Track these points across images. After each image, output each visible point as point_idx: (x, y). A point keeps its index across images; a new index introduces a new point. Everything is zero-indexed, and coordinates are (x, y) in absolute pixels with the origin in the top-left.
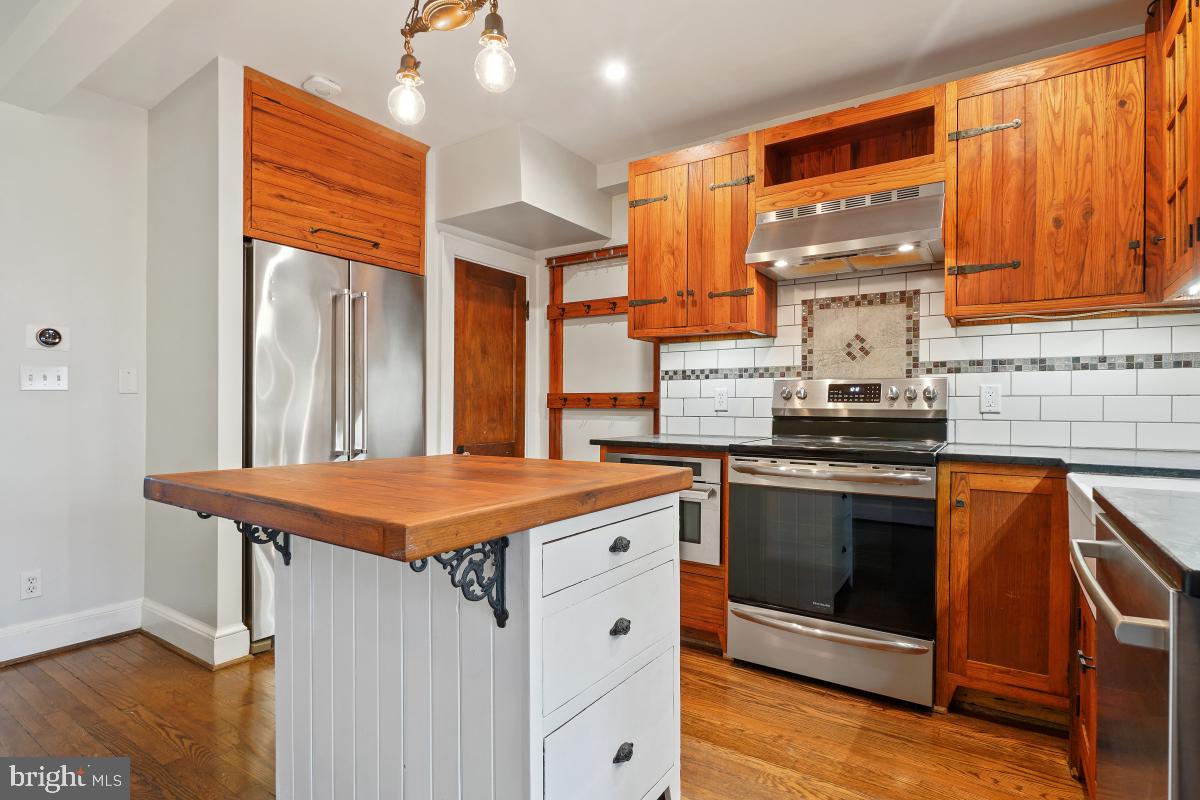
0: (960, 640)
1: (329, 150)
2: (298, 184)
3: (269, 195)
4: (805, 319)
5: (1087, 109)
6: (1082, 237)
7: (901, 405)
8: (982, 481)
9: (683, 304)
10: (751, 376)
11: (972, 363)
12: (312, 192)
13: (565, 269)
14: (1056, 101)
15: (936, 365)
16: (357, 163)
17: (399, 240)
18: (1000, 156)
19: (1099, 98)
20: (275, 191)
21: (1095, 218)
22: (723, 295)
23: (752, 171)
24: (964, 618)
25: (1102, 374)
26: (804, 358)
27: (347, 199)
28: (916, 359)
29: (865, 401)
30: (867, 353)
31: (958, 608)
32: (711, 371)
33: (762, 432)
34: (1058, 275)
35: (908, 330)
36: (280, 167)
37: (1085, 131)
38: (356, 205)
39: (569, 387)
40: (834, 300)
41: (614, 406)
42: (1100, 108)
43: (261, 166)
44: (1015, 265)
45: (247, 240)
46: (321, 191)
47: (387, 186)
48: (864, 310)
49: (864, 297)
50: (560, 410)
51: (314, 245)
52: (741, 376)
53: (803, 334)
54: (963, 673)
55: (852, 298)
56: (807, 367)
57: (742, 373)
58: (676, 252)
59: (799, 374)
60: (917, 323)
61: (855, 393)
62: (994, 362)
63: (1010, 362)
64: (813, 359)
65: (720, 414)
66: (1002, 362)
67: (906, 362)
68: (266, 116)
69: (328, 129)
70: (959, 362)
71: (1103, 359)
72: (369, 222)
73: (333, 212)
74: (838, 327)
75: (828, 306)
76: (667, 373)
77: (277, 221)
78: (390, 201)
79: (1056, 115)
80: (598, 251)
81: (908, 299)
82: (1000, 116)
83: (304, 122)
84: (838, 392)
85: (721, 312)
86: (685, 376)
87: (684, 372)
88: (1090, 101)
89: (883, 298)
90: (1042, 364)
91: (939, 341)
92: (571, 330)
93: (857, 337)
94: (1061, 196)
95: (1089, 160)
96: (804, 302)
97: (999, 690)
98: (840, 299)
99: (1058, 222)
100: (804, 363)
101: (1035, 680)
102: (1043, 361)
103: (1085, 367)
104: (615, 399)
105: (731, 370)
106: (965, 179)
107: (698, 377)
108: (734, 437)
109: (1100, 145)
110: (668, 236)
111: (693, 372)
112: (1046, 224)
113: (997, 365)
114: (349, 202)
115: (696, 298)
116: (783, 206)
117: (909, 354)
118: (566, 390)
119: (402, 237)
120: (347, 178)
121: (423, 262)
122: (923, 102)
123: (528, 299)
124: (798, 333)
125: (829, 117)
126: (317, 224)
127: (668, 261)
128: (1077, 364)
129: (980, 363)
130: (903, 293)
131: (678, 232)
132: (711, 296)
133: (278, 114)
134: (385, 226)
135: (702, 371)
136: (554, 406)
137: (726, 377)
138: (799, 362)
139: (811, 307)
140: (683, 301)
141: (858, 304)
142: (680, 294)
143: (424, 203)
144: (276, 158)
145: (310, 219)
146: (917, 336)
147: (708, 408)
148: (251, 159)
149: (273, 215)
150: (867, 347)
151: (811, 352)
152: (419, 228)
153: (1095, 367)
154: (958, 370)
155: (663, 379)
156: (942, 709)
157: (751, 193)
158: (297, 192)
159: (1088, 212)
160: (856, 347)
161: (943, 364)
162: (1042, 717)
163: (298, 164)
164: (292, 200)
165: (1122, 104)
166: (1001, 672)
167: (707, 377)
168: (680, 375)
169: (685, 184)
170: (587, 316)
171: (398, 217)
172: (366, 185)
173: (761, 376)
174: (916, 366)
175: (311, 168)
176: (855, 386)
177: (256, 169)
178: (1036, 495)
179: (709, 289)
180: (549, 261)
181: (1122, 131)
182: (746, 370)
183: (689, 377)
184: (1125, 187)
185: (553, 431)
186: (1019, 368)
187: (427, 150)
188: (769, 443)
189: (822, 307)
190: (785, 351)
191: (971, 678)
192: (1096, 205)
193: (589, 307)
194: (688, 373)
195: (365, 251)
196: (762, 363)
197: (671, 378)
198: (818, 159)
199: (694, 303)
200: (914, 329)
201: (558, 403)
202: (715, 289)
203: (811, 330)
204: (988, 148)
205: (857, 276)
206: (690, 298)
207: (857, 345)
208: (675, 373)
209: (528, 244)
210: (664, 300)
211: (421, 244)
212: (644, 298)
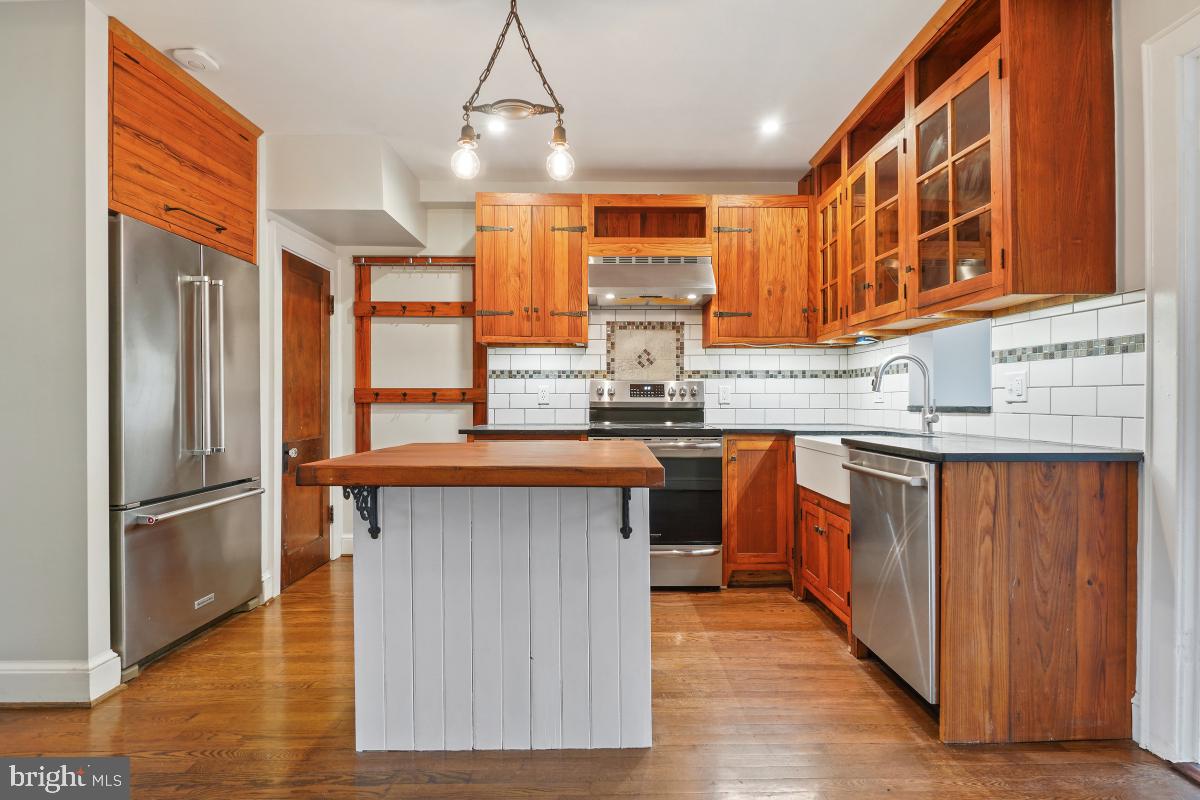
0: (733, 543)
1: (180, 122)
2: (155, 155)
3: (129, 164)
4: (608, 336)
5: (783, 230)
6: (781, 301)
7: (677, 399)
8: (744, 444)
9: (529, 318)
10: (568, 377)
11: (715, 372)
12: (166, 165)
13: (372, 268)
14: (769, 221)
15: (694, 372)
16: (202, 139)
17: (236, 225)
18: (741, 247)
19: (788, 225)
20: (134, 160)
21: (786, 293)
22: (563, 314)
23: (585, 223)
24: (735, 528)
25: (779, 381)
26: (608, 364)
27: (194, 177)
28: (682, 368)
29: (655, 396)
30: (651, 363)
31: (732, 522)
32: (535, 372)
33: (580, 420)
34: (770, 323)
35: (677, 348)
36: (138, 135)
37: (782, 242)
38: (202, 184)
39: (377, 382)
40: (629, 323)
41: (434, 401)
42: (789, 230)
43: (121, 131)
44: (749, 315)
45: (113, 213)
46: (173, 165)
47: (229, 167)
48: (649, 333)
49: (649, 323)
50: (369, 404)
51: (167, 224)
52: (560, 377)
53: (607, 347)
54: (735, 563)
55: (641, 323)
56: (610, 371)
57: (561, 374)
58: (522, 276)
59: (604, 377)
60: (682, 344)
61: (648, 391)
62: (726, 371)
63: (735, 372)
64: (615, 366)
65: (542, 406)
66: (730, 372)
67: (676, 370)
68: (126, 74)
69: (180, 99)
70: (707, 371)
71: (780, 372)
72: (213, 204)
73: (183, 190)
74: (632, 343)
75: (625, 328)
76: (494, 372)
77: (135, 195)
78: (230, 183)
79: (769, 229)
80: (415, 258)
81: (677, 327)
82: (741, 223)
83: (158, 87)
84: (637, 389)
85: (562, 326)
86: (511, 375)
87: (510, 372)
88: (784, 226)
89: (662, 325)
90: (751, 374)
91: (697, 358)
92: (378, 327)
93: (645, 351)
94: (771, 277)
95: (784, 259)
96: (608, 323)
97: (753, 567)
98: (634, 323)
99: (769, 292)
100: (608, 368)
101: (771, 557)
102: (751, 372)
103: (771, 376)
104: (434, 394)
105: (552, 371)
106: (723, 259)
107: (523, 377)
108: (555, 424)
109: (789, 252)
110: (513, 261)
111: (518, 372)
112: (764, 292)
113: (728, 374)
114: (197, 180)
115: (540, 313)
116: (609, 254)
117: (678, 364)
118: (374, 385)
119: (239, 222)
120: (193, 154)
121: (255, 251)
122: (699, 203)
123: (332, 294)
124: (603, 346)
125: (641, 197)
126: (171, 201)
127: (514, 282)
128: (768, 375)
129: (719, 372)
130: (674, 323)
131: (523, 260)
132: (553, 314)
133: (136, 74)
134: (226, 209)
135: (527, 372)
136: (361, 401)
137: (547, 377)
138: (604, 368)
139: (613, 328)
140: (528, 316)
141: (645, 328)
142: (527, 310)
143: (256, 188)
144: (137, 124)
145: (164, 195)
146: (682, 353)
147: (532, 401)
148: (114, 122)
149: (132, 187)
150: (652, 359)
151: (613, 360)
152: (251, 213)
153: (776, 377)
154: (707, 377)
155: (491, 377)
156: (725, 587)
157: (585, 240)
158: (153, 164)
159: (783, 289)
160: (645, 359)
161: (698, 372)
162: (771, 579)
163: (154, 133)
164: (149, 173)
165: (799, 231)
166: (754, 556)
167: (531, 377)
168: (506, 373)
169: (529, 222)
170: (403, 316)
171: (237, 201)
172: (211, 164)
173: (576, 377)
174: (682, 373)
175: (164, 139)
176: (648, 385)
177: (118, 134)
178: (771, 450)
179: (550, 308)
180: (356, 259)
181: (798, 246)
182: (564, 372)
183: (515, 377)
184: (800, 279)
185: (360, 425)
186: (739, 376)
187: (260, 134)
188: (587, 428)
189: (621, 328)
190: (593, 359)
191: (740, 564)
192: (787, 285)
193: (404, 308)
194: (514, 373)
195: (208, 234)
196: (576, 367)
197: (498, 377)
198: (618, 219)
199: (538, 319)
200: (681, 348)
201: (365, 399)
202: (557, 309)
203: (613, 344)
204: (735, 241)
205: (647, 308)
206: (534, 314)
207: (645, 357)
208: (502, 372)
209: (330, 239)
210: (512, 313)
211: (254, 231)
212: (492, 309)
